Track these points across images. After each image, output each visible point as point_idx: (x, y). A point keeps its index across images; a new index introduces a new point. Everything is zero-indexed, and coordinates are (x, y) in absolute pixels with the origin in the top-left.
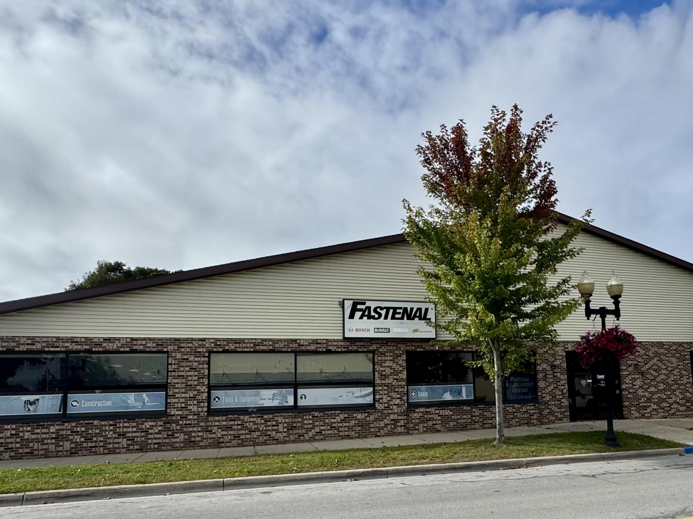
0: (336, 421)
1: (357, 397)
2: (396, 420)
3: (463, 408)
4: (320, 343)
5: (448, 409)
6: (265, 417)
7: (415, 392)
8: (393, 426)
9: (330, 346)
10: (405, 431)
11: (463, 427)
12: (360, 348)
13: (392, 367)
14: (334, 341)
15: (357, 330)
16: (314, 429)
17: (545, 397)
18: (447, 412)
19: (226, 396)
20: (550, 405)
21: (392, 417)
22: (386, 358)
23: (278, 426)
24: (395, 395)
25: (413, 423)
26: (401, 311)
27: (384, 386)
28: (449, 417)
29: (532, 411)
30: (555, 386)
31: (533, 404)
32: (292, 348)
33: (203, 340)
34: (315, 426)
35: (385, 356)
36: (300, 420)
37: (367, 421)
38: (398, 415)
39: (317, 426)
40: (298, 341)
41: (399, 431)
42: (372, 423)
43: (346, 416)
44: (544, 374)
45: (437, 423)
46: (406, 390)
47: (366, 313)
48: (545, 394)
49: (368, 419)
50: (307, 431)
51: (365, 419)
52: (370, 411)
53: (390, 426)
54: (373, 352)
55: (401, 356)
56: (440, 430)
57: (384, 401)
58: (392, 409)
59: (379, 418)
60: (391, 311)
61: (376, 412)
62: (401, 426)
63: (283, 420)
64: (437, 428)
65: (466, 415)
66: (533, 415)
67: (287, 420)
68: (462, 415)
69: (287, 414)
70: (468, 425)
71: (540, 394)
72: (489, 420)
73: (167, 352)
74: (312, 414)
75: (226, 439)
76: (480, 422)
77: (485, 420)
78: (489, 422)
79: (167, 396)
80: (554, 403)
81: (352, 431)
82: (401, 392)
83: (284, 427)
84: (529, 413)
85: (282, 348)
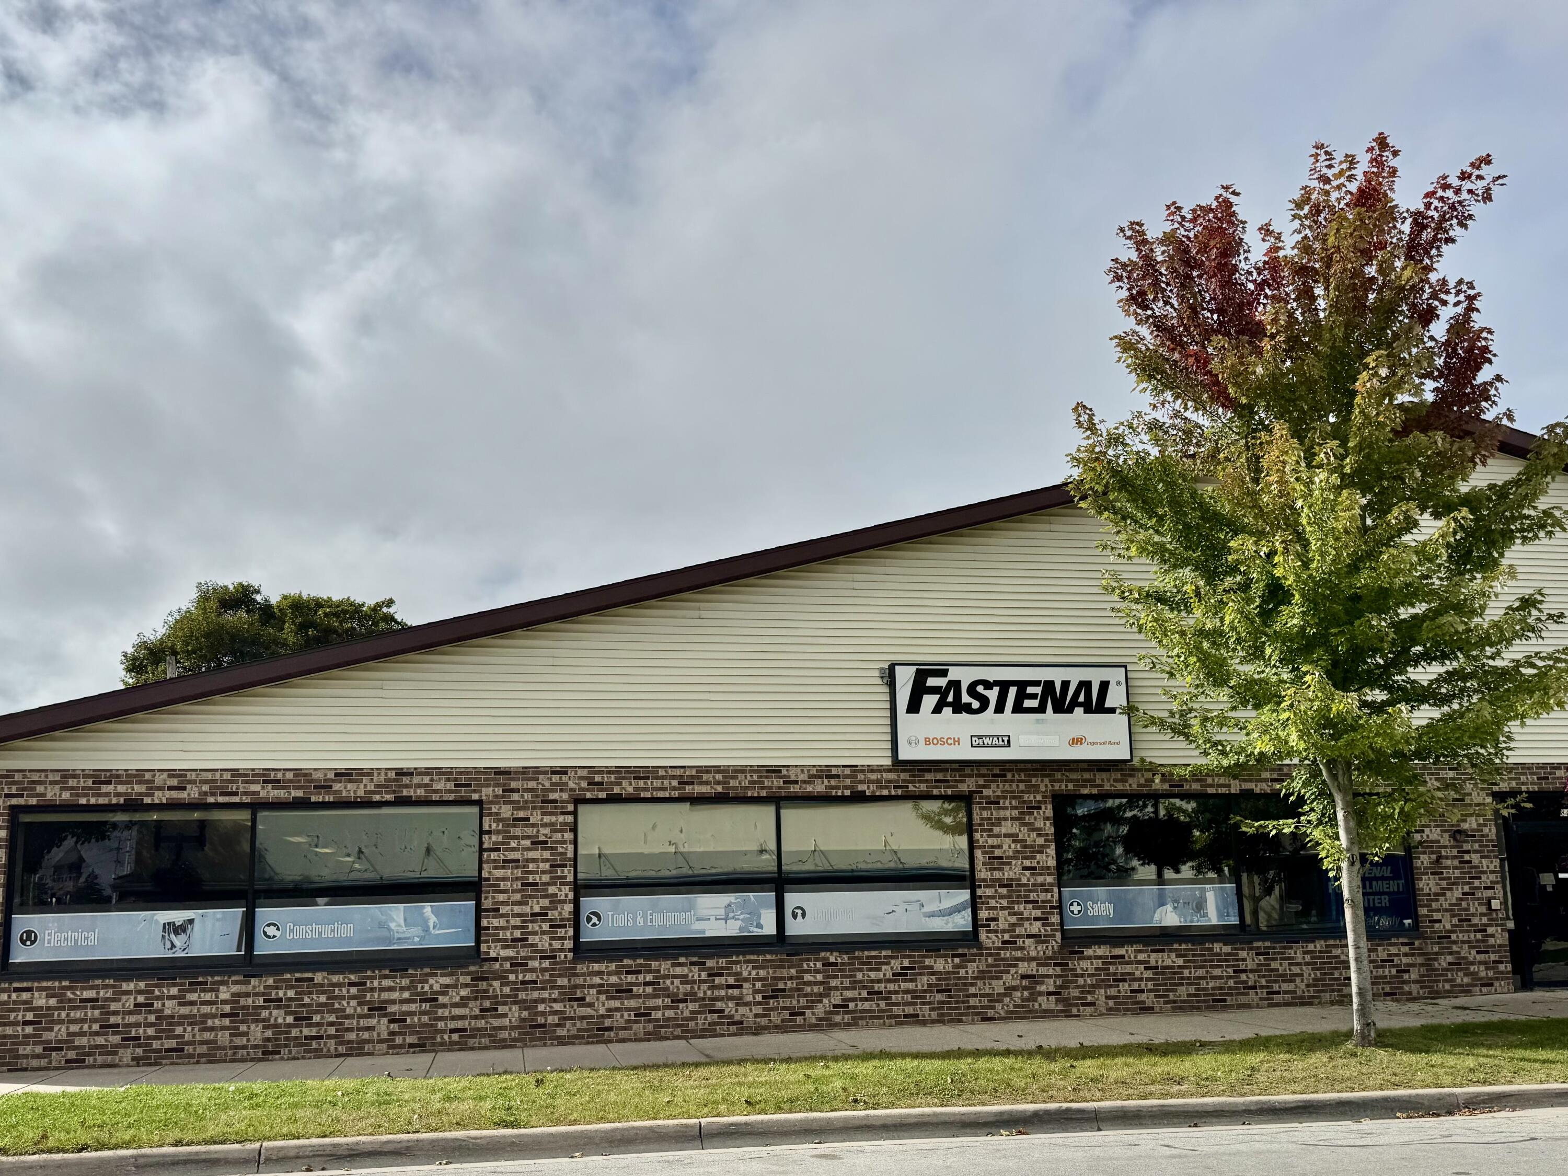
0: (880, 975)
1: (932, 915)
2: (1034, 976)
3: (1212, 949)
4: (838, 776)
5: (1170, 951)
6: (710, 963)
7: (1079, 904)
8: (1026, 994)
9: (862, 782)
10: (1060, 1007)
11: (1214, 1001)
12: (936, 787)
13: (1017, 835)
14: (871, 769)
15: (928, 741)
16: (828, 995)
17: (1439, 921)
18: (1169, 959)
19: (615, 909)
20: (1455, 942)
21: (1023, 968)
22: (1002, 813)
23: (740, 987)
24: (1029, 911)
25: (1078, 987)
26: (1038, 690)
27: (1000, 886)
28: (1174, 973)
29: (1405, 960)
30: (1466, 888)
31: (1406, 941)
32: (770, 788)
33: (563, 771)
34: (830, 989)
35: (999, 808)
36: (793, 972)
37: (959, 978)
38: (1038, 965)
39: (836, 988)
40: (784, 772)
41: (1044, 1006)
42: (972, 985)
43: (906, 963)
44: (1434, 857)
45: (1143, 987)
46: (1056, 896)
47: (950, 699)
48: (1438, 911)
49: (962, 972)
50: (813, 1001)
51: (954, 973)
52: (966, 951)
53: (1019, 994)
54: (968, 798)
55: (1040, 808)
56: (1152, 1008)
57: (1001, 927)
58: (1022, 948)
59: (990, 972)
60: (1013, 691)
61: (982, 955)
62: (1049, 994)
63: (754, 973)
64: (1144, 1002)
65: (1221, 966)
66: (1408, 971)
67: (762, 973)
68: (1211, 967)
69: (761, 958)
70: (1227, 994)
71: (1423, 911)
72: (1284, 981)
73: (479, 803)
74: (824, 959)
75: (619, 1019)
76: (1262, 987)
77: (1275, 982)
78: (1285, 987)
79: (479, 911)
80: (1466, 938)
81: (923, 1004)
82: (1043, 902)
83: (756, 992)
84: (1397, 966)
85: (747, 788)
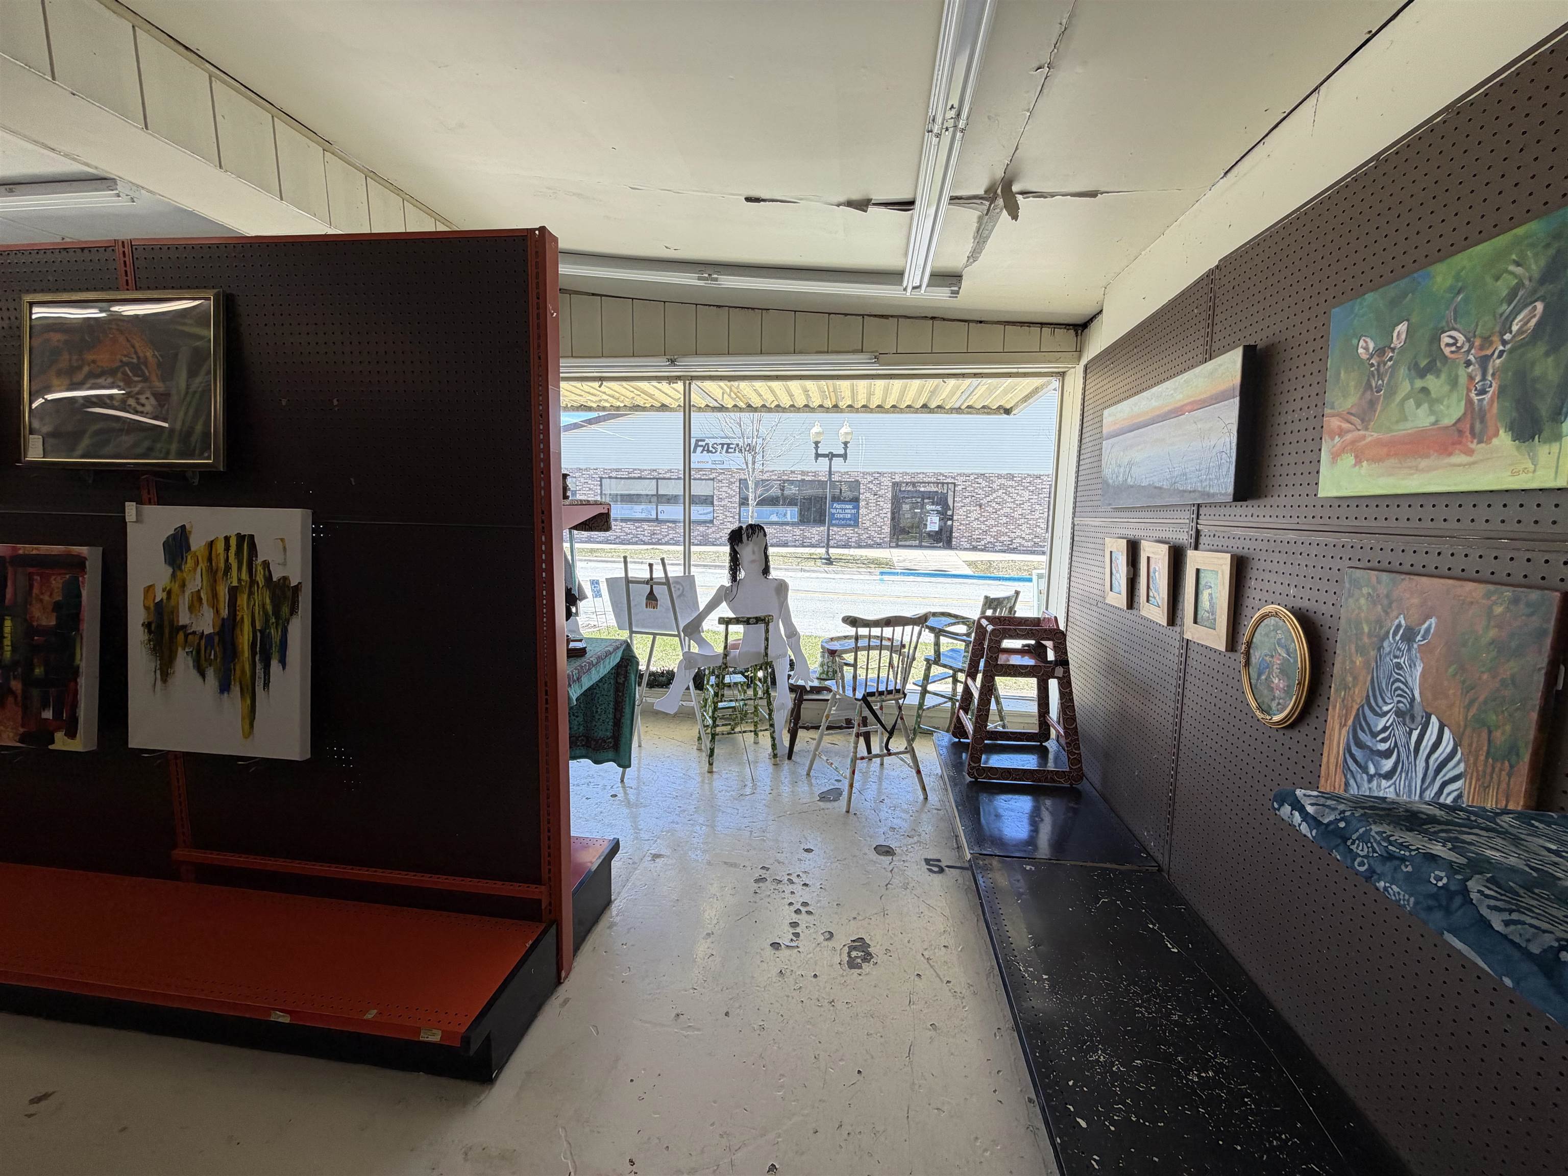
1: (700, 515)
3: (786, 528)
4: (674, 472)
6: (636, 524)
11: (785, 543)
12: (703, 476)
13: (726, 492)
15: (698, 462)
17: (866, 523)
20: (870, 530)
22: (722, 485)
23: (645, 531)
24: (729, 514)
26: (734, 446)
27: (720, 506)
29: (851, 535)
30: (877, 513)
31: (853, 529)
33: (596, 469)
34: (669, 533)
36: (659, 528)
40: (659, 470)
42: (710, 535)
44: (866, 503)
46: (737, 510)
47: (706, 448)
48: (866, 520)
49: (708, 531)
50: (664, 536)
51: (705, 531)
52: (709, 525)
54: (713, 479)
55: (734, 484)
57: (720, 518)
59: (716, 531)
60: (726, 446)
61: (714, 526)
63: (649, 527)
65: (788, 534)
66: (852, 538)
68: (785, 533)
69: (651, 523)
70: (790, 542)
71: (860, 520)
73: (575, 477)
74: (668, 525)
75: (613, 537)
76: (801, 540)
77: (806, 539)
78: (808, 541)
80: (874, 529)
81: (696, 539)
82: (733, 512)
83: (649, 532)
